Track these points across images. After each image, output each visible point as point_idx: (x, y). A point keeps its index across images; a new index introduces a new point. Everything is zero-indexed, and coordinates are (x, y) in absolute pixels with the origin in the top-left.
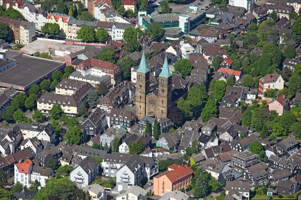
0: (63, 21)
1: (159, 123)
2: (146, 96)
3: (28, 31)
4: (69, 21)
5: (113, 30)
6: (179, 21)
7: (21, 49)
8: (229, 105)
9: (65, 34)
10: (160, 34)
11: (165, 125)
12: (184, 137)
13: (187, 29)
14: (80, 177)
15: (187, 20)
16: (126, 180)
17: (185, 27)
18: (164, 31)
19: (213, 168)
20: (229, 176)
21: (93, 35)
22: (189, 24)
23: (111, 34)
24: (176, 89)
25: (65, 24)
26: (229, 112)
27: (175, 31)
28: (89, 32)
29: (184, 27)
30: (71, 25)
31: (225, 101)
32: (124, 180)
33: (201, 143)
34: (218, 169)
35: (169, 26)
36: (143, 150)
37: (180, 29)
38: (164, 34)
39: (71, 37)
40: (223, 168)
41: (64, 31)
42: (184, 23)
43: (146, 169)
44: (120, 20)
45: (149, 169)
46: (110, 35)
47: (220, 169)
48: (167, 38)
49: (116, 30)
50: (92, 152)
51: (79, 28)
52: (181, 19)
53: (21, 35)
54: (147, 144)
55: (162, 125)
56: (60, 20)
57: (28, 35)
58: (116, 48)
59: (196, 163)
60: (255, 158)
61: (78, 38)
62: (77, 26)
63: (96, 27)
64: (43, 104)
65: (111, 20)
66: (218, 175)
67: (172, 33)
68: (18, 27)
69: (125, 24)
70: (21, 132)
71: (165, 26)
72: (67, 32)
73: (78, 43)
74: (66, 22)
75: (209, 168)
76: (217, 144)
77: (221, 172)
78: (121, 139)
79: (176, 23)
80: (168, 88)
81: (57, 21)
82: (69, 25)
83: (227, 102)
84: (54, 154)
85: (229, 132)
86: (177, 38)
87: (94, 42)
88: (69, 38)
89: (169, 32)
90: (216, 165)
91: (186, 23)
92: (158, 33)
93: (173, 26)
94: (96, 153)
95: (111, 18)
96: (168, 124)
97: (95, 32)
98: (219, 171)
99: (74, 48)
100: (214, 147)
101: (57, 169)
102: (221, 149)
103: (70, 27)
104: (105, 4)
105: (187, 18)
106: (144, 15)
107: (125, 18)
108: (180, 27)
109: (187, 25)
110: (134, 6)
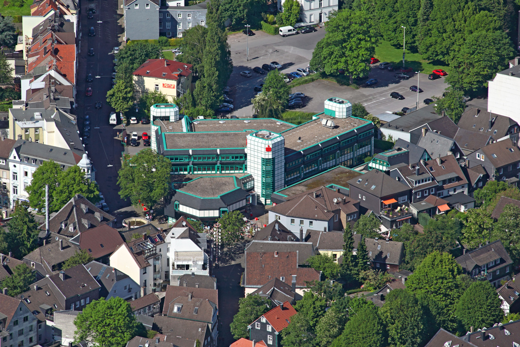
5: (11, 165)
6: (246, 151)
13: (270, 180)
15: (268, 149)
17: (265, 174)
18: (182, 182)
23: (5, 178)
27: (220, 186)
29: (260, 173)
35: (211, 166)
37: (250, 178)
38: (173, 193)
42: (260, 161)
46: (3, 181)
48: (183, 209)
52: (252, 147)
65: (26, 130)
69: (51, 150)
79: (239, 159)
86: (211, 212)
89: (196, 187)
91: (265, 161)
93: (225, 166)
95: (28, 124)
104: (53, 73)
105: (270, 143)
106: (167, 118)
107: (133, 120)
108: (249, 171)
109: (270, 168)
110: (174, 83)
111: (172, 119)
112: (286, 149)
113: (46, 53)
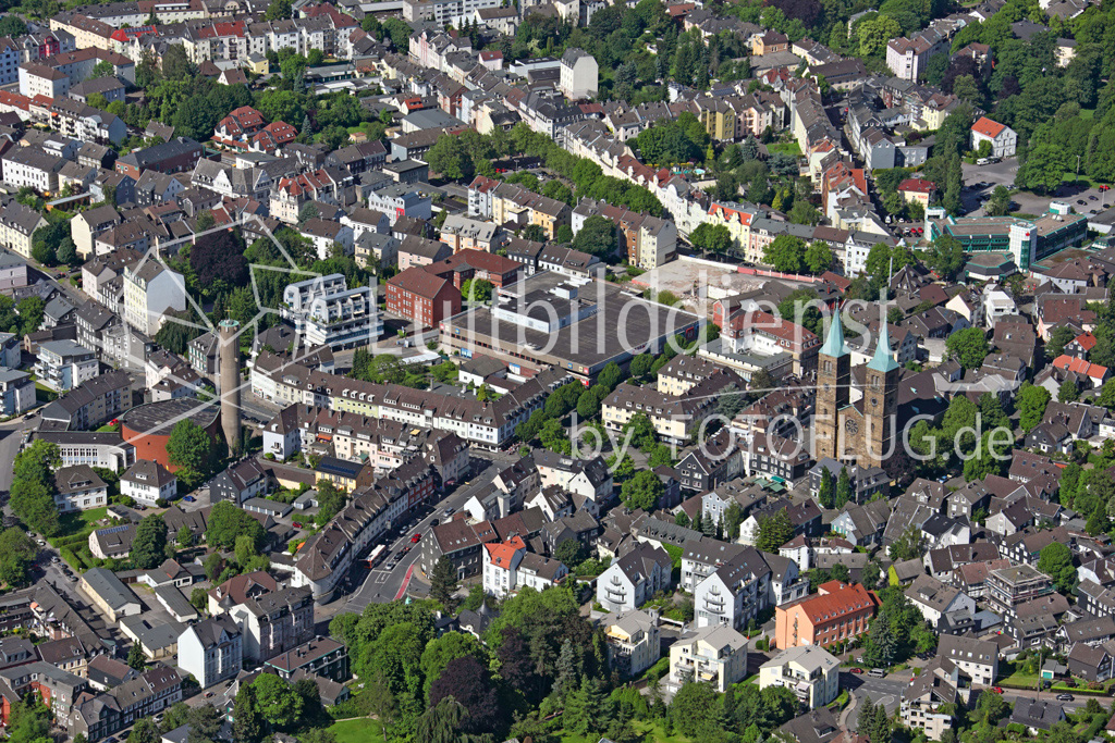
0: (739, 221)
1: (854, 478)
2: (837, 412)
3: (655, 240)
4: (753, 223)
5: (847, 247)
6: (1010, 236)
7: (634, 279)
8: (1044, 448)
9: (742, 249)
10: (955, 264)
11: (869, 483)
12: (895, 518)
13: (1026, 256)
14: (616, 589)
15: (1027, 235)
16: (715, 607)
17: (1024, 251)
18: (967, 258)
19: (931, 598)
20: (962, 621)
21: (799, 256)
22: (1034, 246)
23: (842, 256)
24: (918, 399)
25: (744, 227)
26: (1034, 465)
27: (995, 260)
28: (788, 249)
29: (1020, 251)
30: (757, 231)
31: (1034, 438)
32: (710, 606)
33: (928, 535)
34: (940, 601)
35: (983, 247)
36: (788, 539)
37: (1012, 255)
38: (964, 264)
39: (755, 258)
40: (953, 601)
41: (740, 243)
42: (1020, 243)
43: (774, 584)
44: (869, 226)
45: (780, 585)
46: (840, 258)
47: (946, 602)
48: (972, 275)
49: (854, 249)
50: (670, 533)
51: (773, 239)
52: (1015, 233)
53: (642, 248)
54: (807, 524)
55: (860, 481)
56: (735, 217)
57: (655, 248)
58: (834, 291)
59: (903, 581)
60: (1041, 584)
61: (765, 260)
62: (770, 234)
63: (809, 240)
64: (614, 408)
65: (850, 224)
66: (939, 615)
67: (985, 263)
68: (637, 229)
69: (876, 236)
70: (536, 470)
71: (975, 247)
72: (747, 247)
73: (765, 273)
74: (747, 224)
75: (922, 596)
76: (966, 541)
77: (946, 610)
78: (749, 508)
79: (1004, 242)
80: (886, 396)
81: (727, 221)
82: (752, 230)
83: (1039, 440)
84: (581, 529)
85: (1008, 513)
87: (801, 274)
88: (752, 261)
89: (978, 261)
90: (939, 592)
91: (1024, 243)
92: (950, 260)
93: (994, 247)
94: (678, 536)
95: (851, 221)
96: (876, 480)
97: (804, 250)
98: (943, 606)
99: (750, 283)
100: (955, 548)
101: (578, 564)
102: (971, 554)
103: (754, 235)
104: (853, 188)
105: (1029, 230)
106: (938, 217)
107: (901, 220)
108: (1011, 250)
109: (1027, 247)
110: (927, 195)
111: (941, 217)
112: (1038, 237)
113: (844, 174)
